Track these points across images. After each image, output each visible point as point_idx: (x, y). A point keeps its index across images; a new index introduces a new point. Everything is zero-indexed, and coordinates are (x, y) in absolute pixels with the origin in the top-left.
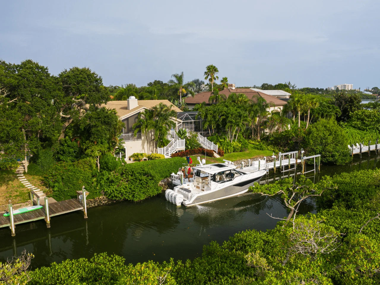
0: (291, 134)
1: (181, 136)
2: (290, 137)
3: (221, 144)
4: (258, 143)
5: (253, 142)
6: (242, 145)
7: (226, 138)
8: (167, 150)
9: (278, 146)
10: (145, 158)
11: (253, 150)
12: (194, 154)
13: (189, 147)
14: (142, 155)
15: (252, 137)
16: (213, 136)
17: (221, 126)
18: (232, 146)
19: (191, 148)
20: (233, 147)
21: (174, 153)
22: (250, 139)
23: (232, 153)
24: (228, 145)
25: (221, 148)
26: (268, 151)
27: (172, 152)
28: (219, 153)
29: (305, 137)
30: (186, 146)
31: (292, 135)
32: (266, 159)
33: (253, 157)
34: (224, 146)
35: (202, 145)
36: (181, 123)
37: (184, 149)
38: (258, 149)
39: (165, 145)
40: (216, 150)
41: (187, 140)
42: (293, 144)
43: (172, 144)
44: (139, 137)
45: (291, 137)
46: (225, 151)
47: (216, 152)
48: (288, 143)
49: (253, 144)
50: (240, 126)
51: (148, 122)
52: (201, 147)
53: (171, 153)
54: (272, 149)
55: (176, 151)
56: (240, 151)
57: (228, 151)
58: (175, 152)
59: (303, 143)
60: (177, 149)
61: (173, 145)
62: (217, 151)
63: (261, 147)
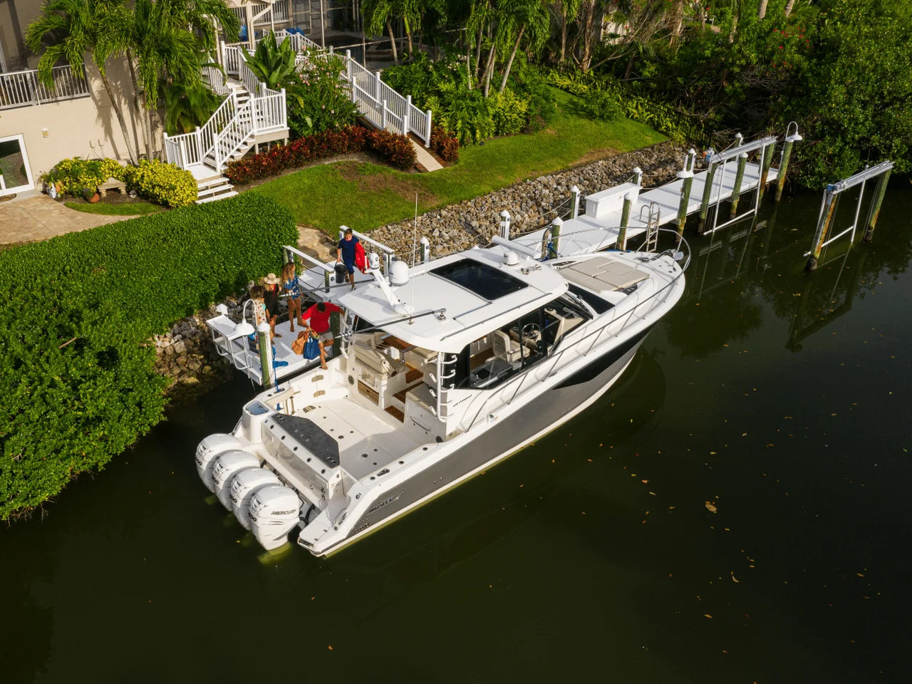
0: (740, 51)
1: (271, 71)
2: (733, 64)
3: (444, 105)
4: (584, 88)
5: (566, 82)
6: (529, 104)
7: (465, 72)
8: (208, 142)
9: (669, 100)
10: (112, 182)
11: (573, 121)
12: (331, 156)
13: (308, 120)
14: (94, 168)
15: (558, 56)
16: (406, 64)
17: (445, 20)
18: (491, 111)
19: (316, 126)
20: (494, 116)
21: (239, 156)
22: (552, 65)
23: (492, 144)
24: (474, 109)
25: (445, 123)
26: (630, 126)
27: (233, 152)
28: (437, 149)
29: (799, 69)
30: (293, 118)
31: (747, 58)
32: (640, 179)
33: (578, 162)
34: (459, 115)
35: (364, 108)
36: (270, 8)
37: (285, 136)
38: (590, 115)
39: (201, 117)
40: (425, 134)
41: (295, 90)
42: (743, 96)
43: (229, 115)
44: (78, 86)
45: (741, 66)
46: (459, 135)
47: (422, 143)
48: (718, 92)
49: (567, 90)
50: (531, 20)
51: (98, 12)
52: (361, 122)
53: (227, 159)
54: (647, 116)
55: (248, 148)
56: (523, 131)
57: (474, 134)
58: (246, 149)
59: (791, 95)
60: (252, 136)
61: (236, 119)
62: (428, 138)
63: (603, 106)
